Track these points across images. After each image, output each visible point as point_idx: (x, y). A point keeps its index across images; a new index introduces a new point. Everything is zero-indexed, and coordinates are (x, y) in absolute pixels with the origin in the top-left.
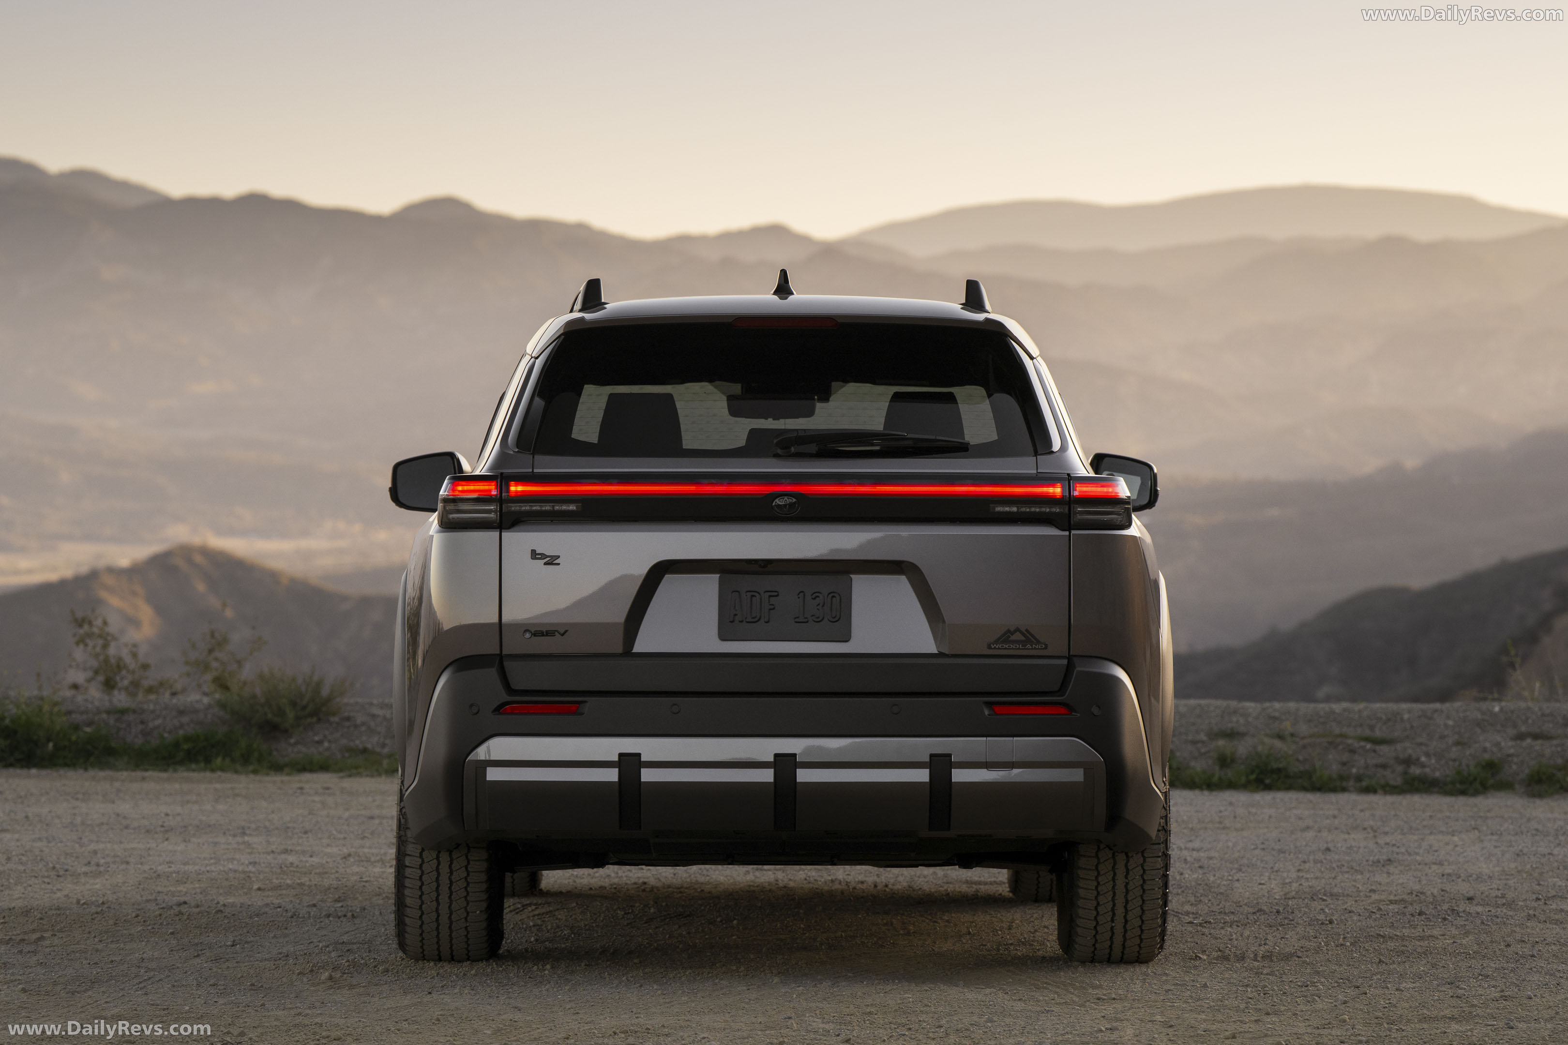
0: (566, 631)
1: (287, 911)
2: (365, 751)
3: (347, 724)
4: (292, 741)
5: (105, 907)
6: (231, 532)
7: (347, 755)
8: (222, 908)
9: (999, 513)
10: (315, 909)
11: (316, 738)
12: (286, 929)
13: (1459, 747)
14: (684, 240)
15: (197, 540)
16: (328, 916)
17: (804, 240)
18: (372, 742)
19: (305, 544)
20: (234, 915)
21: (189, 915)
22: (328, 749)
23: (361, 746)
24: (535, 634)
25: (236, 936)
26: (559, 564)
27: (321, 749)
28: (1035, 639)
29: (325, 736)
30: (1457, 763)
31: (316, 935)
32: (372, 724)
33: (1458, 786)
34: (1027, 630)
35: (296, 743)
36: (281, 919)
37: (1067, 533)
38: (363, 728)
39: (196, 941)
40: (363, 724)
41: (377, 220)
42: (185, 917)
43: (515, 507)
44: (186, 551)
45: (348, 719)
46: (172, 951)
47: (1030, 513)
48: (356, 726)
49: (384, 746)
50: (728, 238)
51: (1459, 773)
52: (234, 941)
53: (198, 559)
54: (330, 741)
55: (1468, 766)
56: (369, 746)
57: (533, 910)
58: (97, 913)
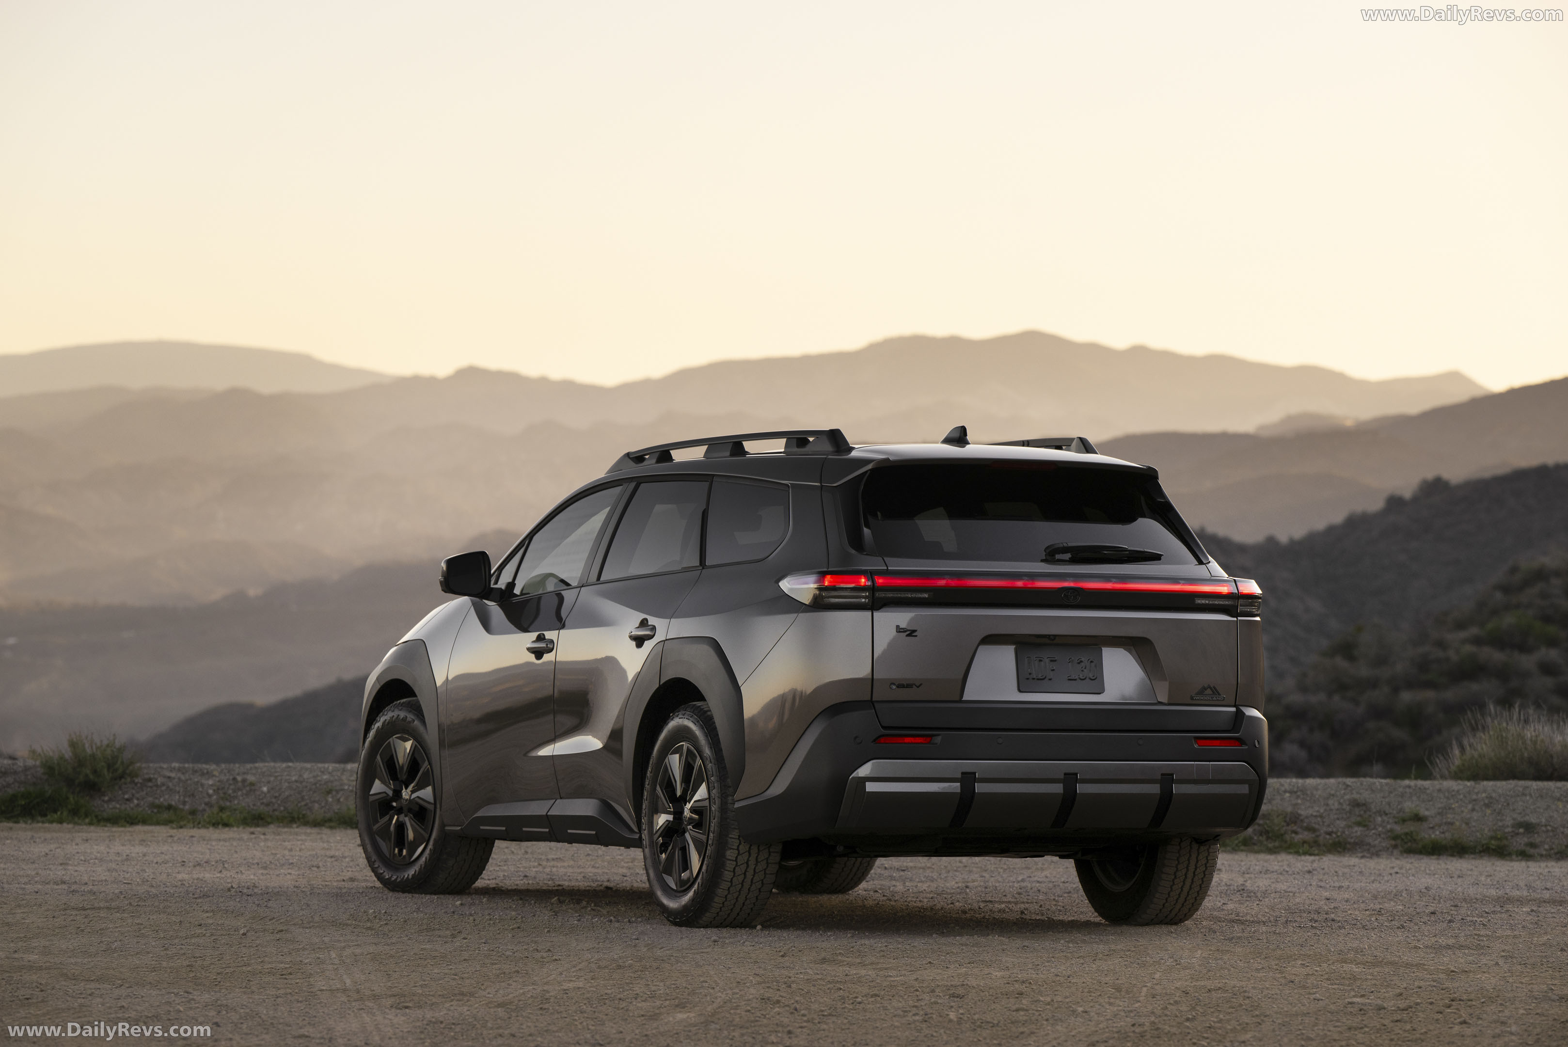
0: (921, 685)
2: (169, 807)
3: (150, 784)
4: (106, 798)
7: (155, 810)
9: (1199, 604)
11: (126, 796)
18: (174, 800)
22: (138, 805)
23: (166, 804)
24: (899, 686)
26: (916, 636)
27: (132, 805)
28: (1218, 692)
29: (133, 795)
32: (170, 784)
34: (1214, 688)
35: (110, 800)
37: (1235, 619)
38: (164, 788)
40: (163, 784)
43: (882, 595)
45: (150, 780)
47: (1213, 604)
48: (157, 786)
49: (184, 803)
54: (138, 799)
56: (173, 803)
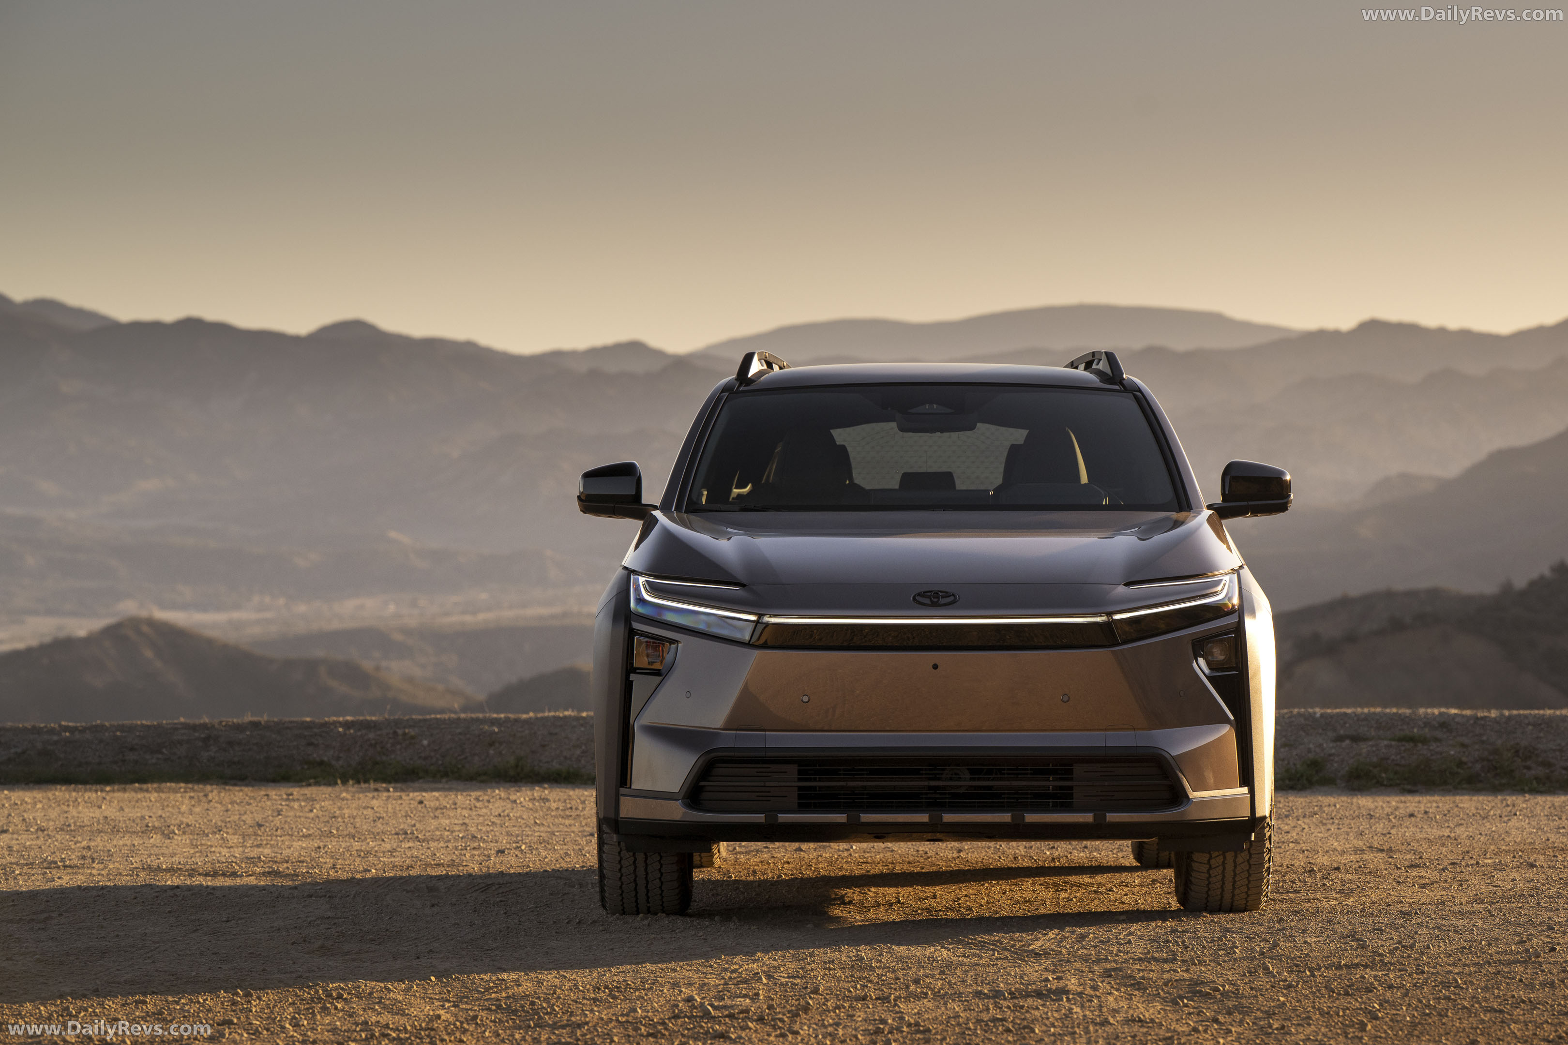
1: (271, 892)
5: (105, 891)
6: (174, 606)
7: (306, 767)
8: (212, 891)
10: (296, 891)
12: (274, 907)
13: (1287, 749)
14: (557, 355)
15: (144, 613)
16: (311, 896)
17: (659, 354)
19: (236, 615)
20: (224, 896)
21: (183, 896)
25: (229, 914)
30: (1286, 762)
31: (302, 911)
33: (1287, 782)
36: (269, 899)
39: (193, 918)
41: (296, 340)
42: (180, 898)
44: (135, 623)
46: (172, 926)
50: (594, 353)
51: (1287, 771)
52: (228, 917)
53: (145, 629)
55: (1295, 764)
57: (496, 889)
58: (99, 896)
